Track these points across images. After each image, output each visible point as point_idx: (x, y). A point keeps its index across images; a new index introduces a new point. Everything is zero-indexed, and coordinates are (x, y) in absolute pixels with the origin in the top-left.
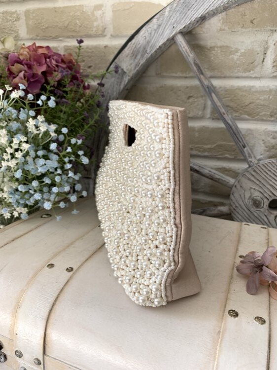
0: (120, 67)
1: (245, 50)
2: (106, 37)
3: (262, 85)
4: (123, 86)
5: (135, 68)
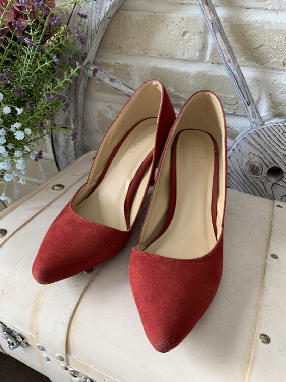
3: (279, 22)
4: (103, 16)
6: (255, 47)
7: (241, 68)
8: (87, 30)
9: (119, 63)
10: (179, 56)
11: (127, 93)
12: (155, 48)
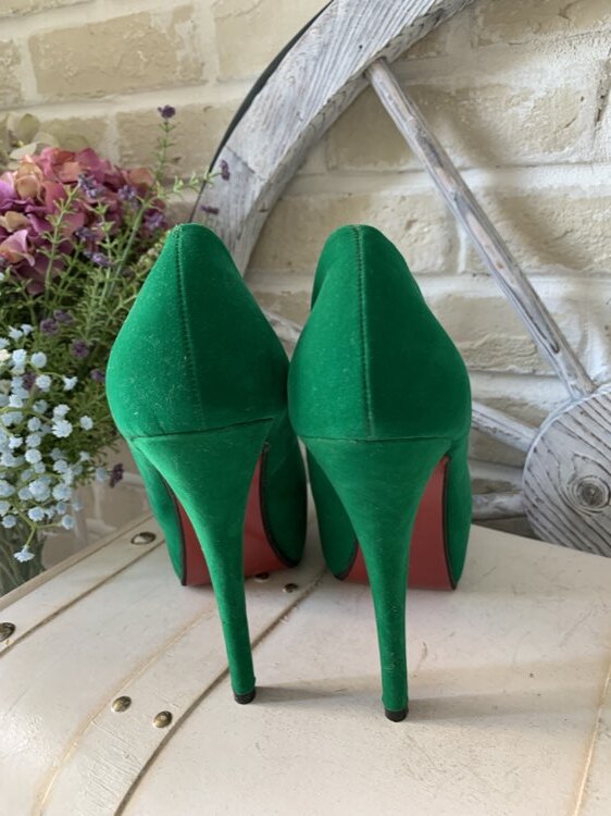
0: (237, 158)
1: (548, 93)
2: (207, 86)
3: (598, 184)
4: (250, 205)
5: (275, 158)
6: (557, 235)
9: (289, 293)
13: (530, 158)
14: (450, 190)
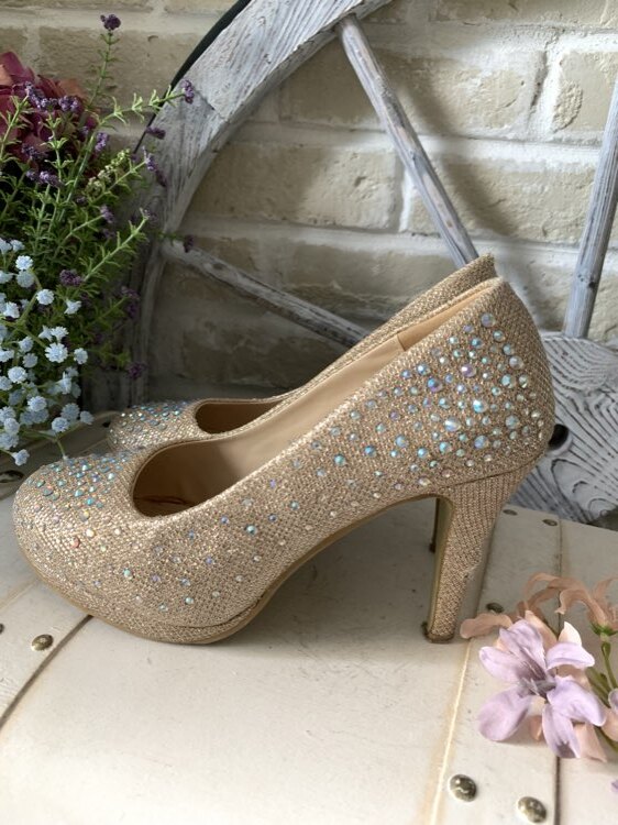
0: (198, 93)
1: (494, 73)
2: (153, 13)
3: (529, 160)
4: (206, 143)
5: (238, 98)
6: (492, 202)
7: (474, 242)
8: (172, 171)
9: (229, 239)
10: (349, 222)
11: (249, 291)
12: (303, 208)
13: (473, 131)
14: (410, 150)
